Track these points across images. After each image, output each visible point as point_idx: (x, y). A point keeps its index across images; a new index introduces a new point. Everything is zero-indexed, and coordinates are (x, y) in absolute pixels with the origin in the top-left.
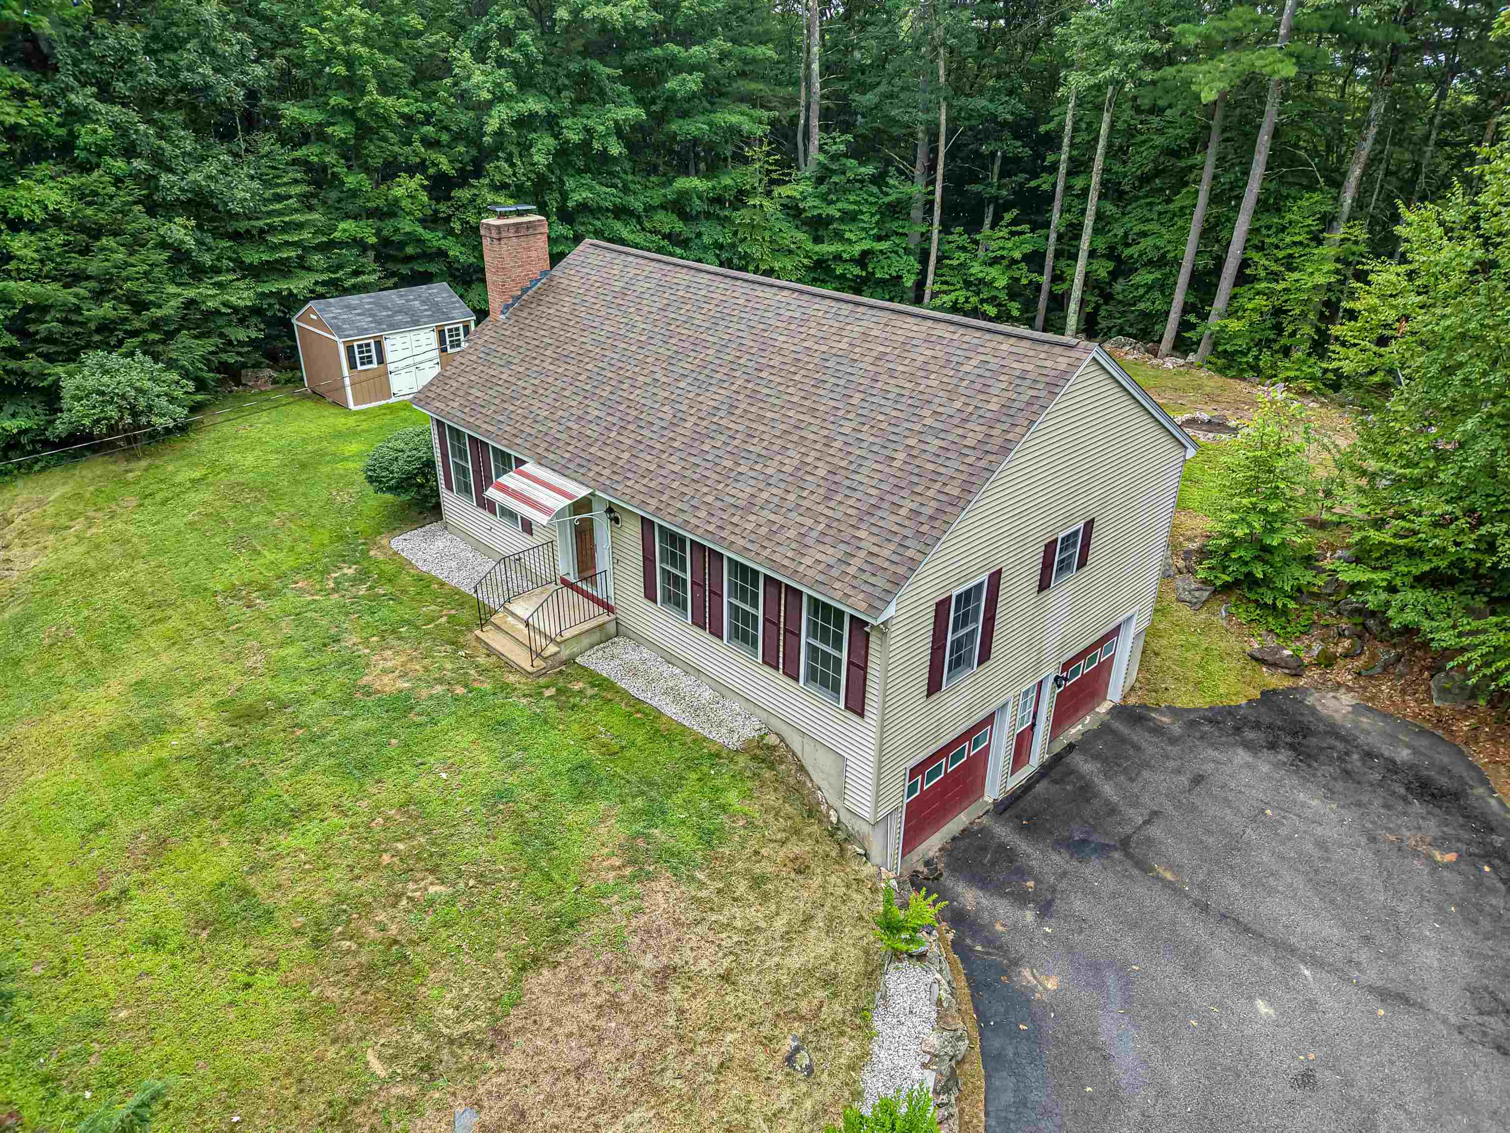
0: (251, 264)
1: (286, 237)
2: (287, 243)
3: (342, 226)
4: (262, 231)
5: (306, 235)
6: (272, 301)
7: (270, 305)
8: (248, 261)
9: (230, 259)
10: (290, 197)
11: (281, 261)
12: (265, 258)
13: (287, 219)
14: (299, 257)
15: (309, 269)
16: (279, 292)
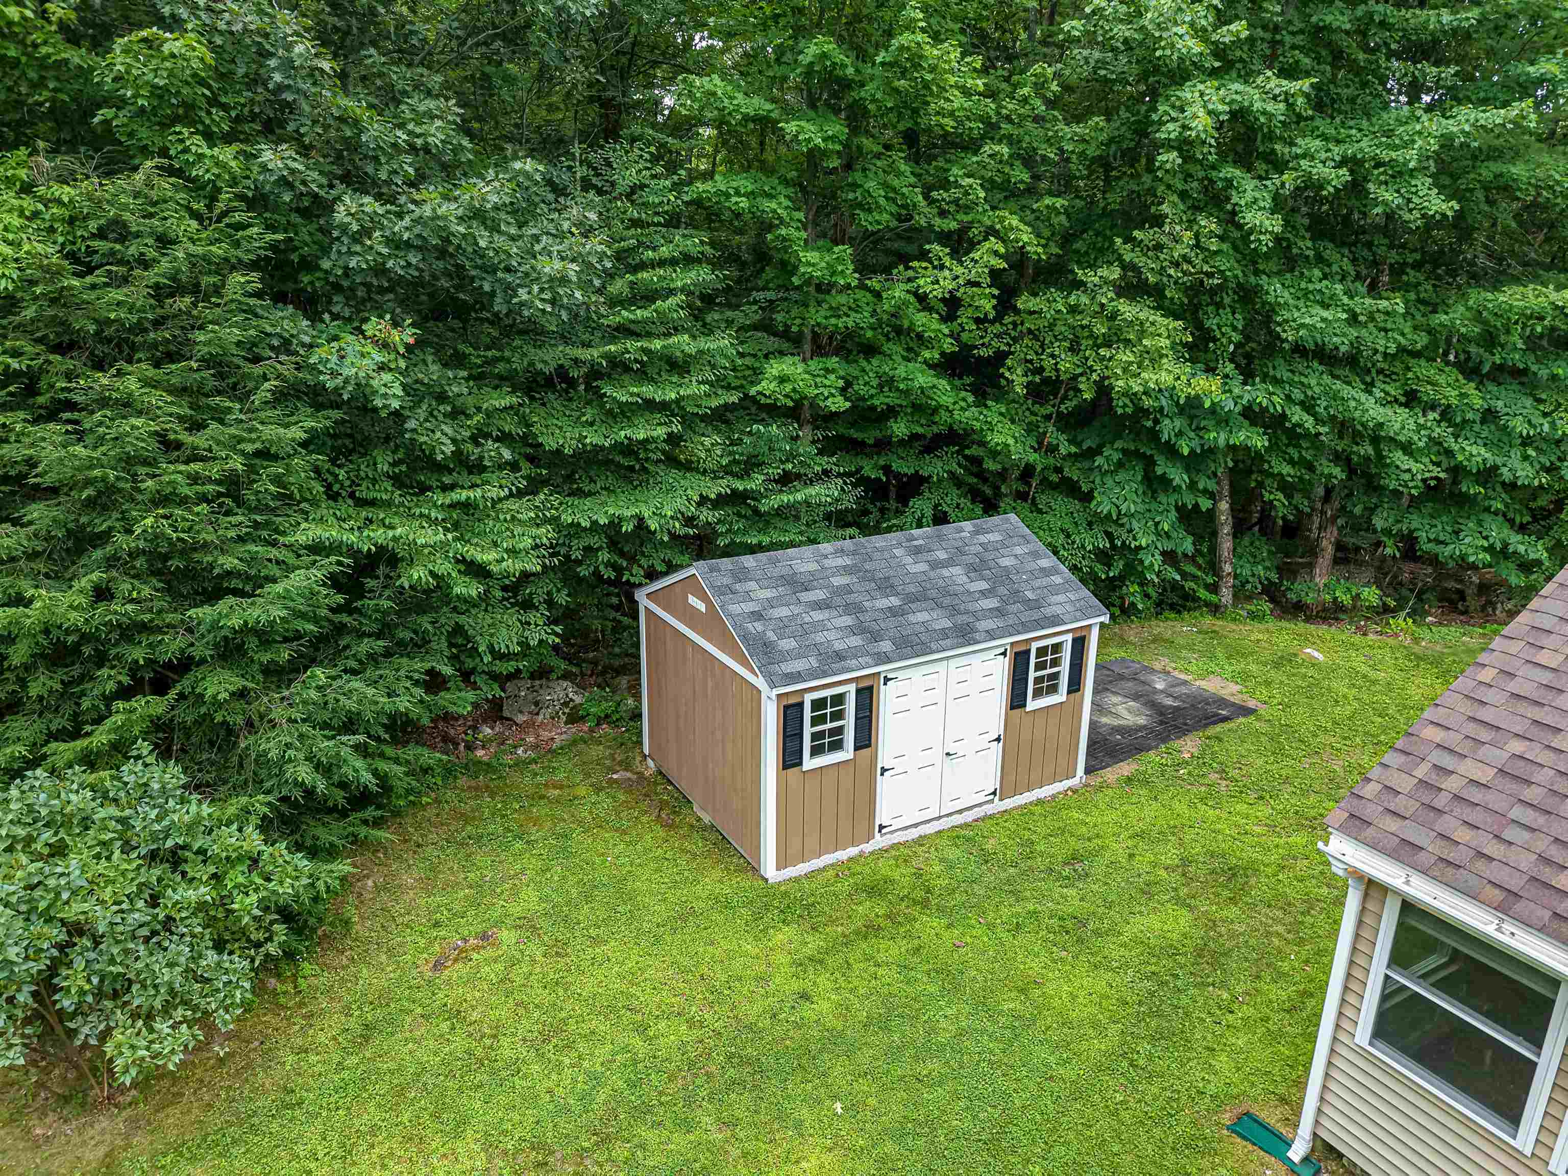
0: (558, 452)
1: (648, 391)
2: (650, 405)
3: (775, 368)
4: (595, 374)
5: (693, 388)
6: (594, 541)
7: (588, 550)
8: (550, 443)
9: (504, 438)
10: (671, 292)
11: (628, 449)
12: (593, 438)
13: (657, 344)
14: (673, 439)
15: (688, 467)
16: (615, 524)
